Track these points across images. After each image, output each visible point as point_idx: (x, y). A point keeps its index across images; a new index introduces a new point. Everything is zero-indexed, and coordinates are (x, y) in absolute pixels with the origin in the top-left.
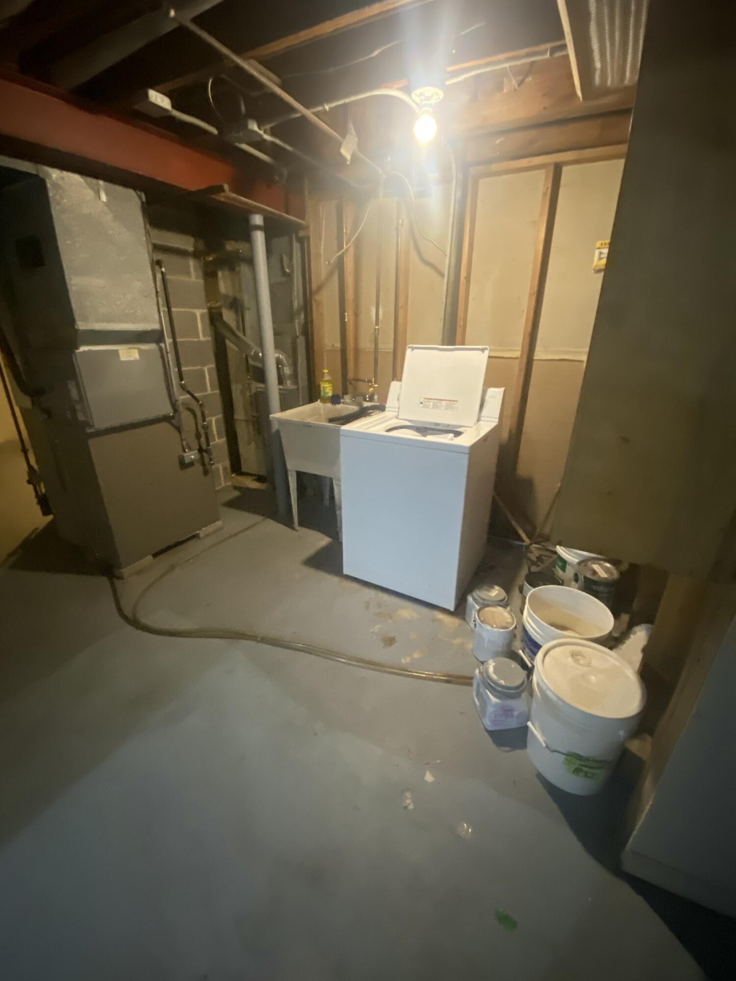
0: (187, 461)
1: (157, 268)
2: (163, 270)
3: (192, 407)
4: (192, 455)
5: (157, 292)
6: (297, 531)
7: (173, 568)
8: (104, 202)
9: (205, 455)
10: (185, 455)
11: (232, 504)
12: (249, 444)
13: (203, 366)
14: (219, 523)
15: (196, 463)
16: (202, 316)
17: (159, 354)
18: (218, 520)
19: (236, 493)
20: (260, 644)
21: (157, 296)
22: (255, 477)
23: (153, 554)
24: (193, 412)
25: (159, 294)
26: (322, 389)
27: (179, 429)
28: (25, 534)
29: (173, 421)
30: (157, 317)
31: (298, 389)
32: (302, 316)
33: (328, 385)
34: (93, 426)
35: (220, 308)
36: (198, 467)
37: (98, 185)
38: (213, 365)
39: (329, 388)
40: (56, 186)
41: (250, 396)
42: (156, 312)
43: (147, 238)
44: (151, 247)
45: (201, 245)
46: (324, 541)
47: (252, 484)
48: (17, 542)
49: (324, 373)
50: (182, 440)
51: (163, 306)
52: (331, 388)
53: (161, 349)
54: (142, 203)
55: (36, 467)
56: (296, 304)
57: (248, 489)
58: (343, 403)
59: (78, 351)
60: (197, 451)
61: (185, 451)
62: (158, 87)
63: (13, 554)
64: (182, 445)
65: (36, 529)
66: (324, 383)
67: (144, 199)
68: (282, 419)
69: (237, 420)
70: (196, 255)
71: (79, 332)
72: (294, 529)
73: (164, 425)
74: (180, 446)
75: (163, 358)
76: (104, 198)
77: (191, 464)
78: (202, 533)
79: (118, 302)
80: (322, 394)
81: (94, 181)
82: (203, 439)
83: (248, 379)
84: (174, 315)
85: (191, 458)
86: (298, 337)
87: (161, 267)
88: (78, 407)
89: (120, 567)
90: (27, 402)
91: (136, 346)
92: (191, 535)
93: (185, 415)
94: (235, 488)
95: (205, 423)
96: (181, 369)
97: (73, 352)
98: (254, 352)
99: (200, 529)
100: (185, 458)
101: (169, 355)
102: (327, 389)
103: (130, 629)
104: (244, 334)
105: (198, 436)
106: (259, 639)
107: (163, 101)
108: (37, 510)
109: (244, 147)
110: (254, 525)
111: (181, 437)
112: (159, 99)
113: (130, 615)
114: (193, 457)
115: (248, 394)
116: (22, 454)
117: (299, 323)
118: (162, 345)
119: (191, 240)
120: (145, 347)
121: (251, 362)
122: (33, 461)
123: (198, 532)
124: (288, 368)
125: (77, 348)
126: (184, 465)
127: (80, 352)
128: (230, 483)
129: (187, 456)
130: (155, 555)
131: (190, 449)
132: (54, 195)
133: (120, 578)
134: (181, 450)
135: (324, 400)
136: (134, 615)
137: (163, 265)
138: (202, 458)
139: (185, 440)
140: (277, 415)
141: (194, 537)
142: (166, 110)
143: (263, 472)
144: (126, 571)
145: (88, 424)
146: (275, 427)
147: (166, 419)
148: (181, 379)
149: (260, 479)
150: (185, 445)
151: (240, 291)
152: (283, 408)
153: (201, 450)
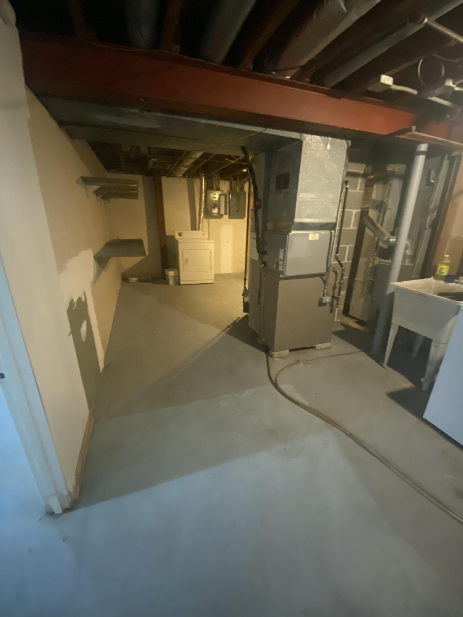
0: (324, 302)
1: (345, 185)
2: (348, 186)
3: (336, 270)
4: (327, 299)
5: (340, 200)
6: (384, 368)
7: (298, 362)
8: (328, 150)
9: (335, 300)
10: (324, 298)
11: (338, 334)
12: (360, 297)
13: (346, 245)
14: (329, 344)
15: (328, 305)
16: (356, 214)
17: (329, 237)
18: (329, 342)
19: (341, 328)
20: (347, 437)
21: (340, 203)
22: (356, 320)
23: (290, 349)
24: (336, 273)
25: (341, 201)
26: (439, 269)
27: (325, 282)
28: (235, 318)
29: (324, 277)
30: (336, 215)
31: (414, 266)
32: (435, 214)
33: (446, 267)
34: (285, 274)
35: (368, 208)
36: (328, 307)
37: (328, 140)
38: (353, 245)
39: (445, 269)
40: (308, 144)
41: (372, 267)
42: (336, 212)
43: (344, 168)
44: (345, 173)
45: (370, 169)
46: (407, 384)
47: (352, 324)
48: (231, 322)
49: (445, 257)
50: (325, 289)
51: (341, 208)
52: (447, 269)
53: (331, 234)
54: (348, 147)
55: (247, 288)
56: (432, 206)
57: (350, 327)
58: (456, 282)
59: (291, 233)
60: (331, 297)
61: (324, 296)
62: (389, 73)
63: (228, 327)
64: (324, 292)
65: (239, 318)
66: (442, 265)
67: (350, 145)
68: (401, 287)
69: (356, 281)
70: (364, 175)
71: (295, 223)
72: (382, 366)
73: (318, 279)
74: (323, 292)
75: (331, 239)
76: (329, 147)
77: (325, 304)
78: (318, 346)
79: (318, 207)
80: (438, 273)
81: (326, 138)
82: (337, 291)
83: (375, 255)
84: (345, 213)
85: (327, 301)
86: (426, 229)
87: (347, 185)
88: (281, 263)
89: (273, 351)
90: (256, 257)
91: (319, 232)
92: (311, 346)
93: (332, 274)
94: (342, 324)
95: (342, 281)
96: (339, 245)
97: (288, 234)
98: (387, 238)
99: (317, 344)
100: (324, 300)
101: (336, 237)
102: (444, 270)
103: (272, 387)
104: (382, 225)
105: (334, 288)
106: (348, 433)
107: (388, 81)
108: (242, 308)
109: (434, 99)
110: (353, 353)
111: (325, 287)
112: (386, 80)
113: (273, 379)
114: (328, 300)
115: (371, 265)
116: (243, 281)
117: (430, 219)
118: (333, 232)
119: (364, 166)
120: (323, 232)
121: (381, 244)
122: (247, 286)
123: (315, 345)
124: (410, 250)
125: (291, 232)
126: (321, 304)
127: (292, 234)
128: (339, 320)
129: (325, 299)
130: (291, 351)
131: (327, 296)
132: (305, 149)
133: (272, 356)
134: (322, 295)
135: (437, 278)
136: (276, 380)
137: (348, 183)
138: (332, 301)
139: (326, 289)
140: (395, 284)
141: (312, 347)
142: (389, 86)
143: (365, 319)
144: (275, 354)
145: (283, 273)
146: (390, 291)
147: (320, 275)
148: (337, 252)
149: (360, 322)
150: (325, 292)
151: (388, 197)
152: (400, 279)
153: (333, 297)
